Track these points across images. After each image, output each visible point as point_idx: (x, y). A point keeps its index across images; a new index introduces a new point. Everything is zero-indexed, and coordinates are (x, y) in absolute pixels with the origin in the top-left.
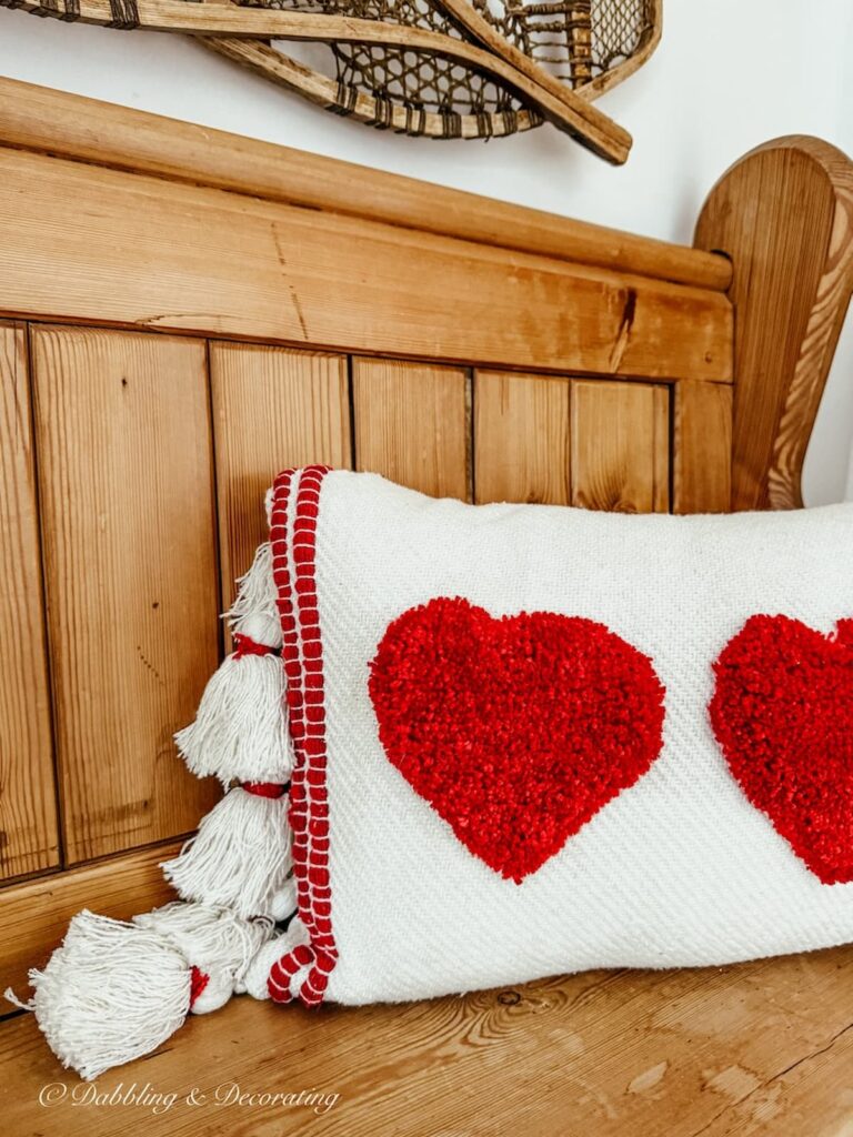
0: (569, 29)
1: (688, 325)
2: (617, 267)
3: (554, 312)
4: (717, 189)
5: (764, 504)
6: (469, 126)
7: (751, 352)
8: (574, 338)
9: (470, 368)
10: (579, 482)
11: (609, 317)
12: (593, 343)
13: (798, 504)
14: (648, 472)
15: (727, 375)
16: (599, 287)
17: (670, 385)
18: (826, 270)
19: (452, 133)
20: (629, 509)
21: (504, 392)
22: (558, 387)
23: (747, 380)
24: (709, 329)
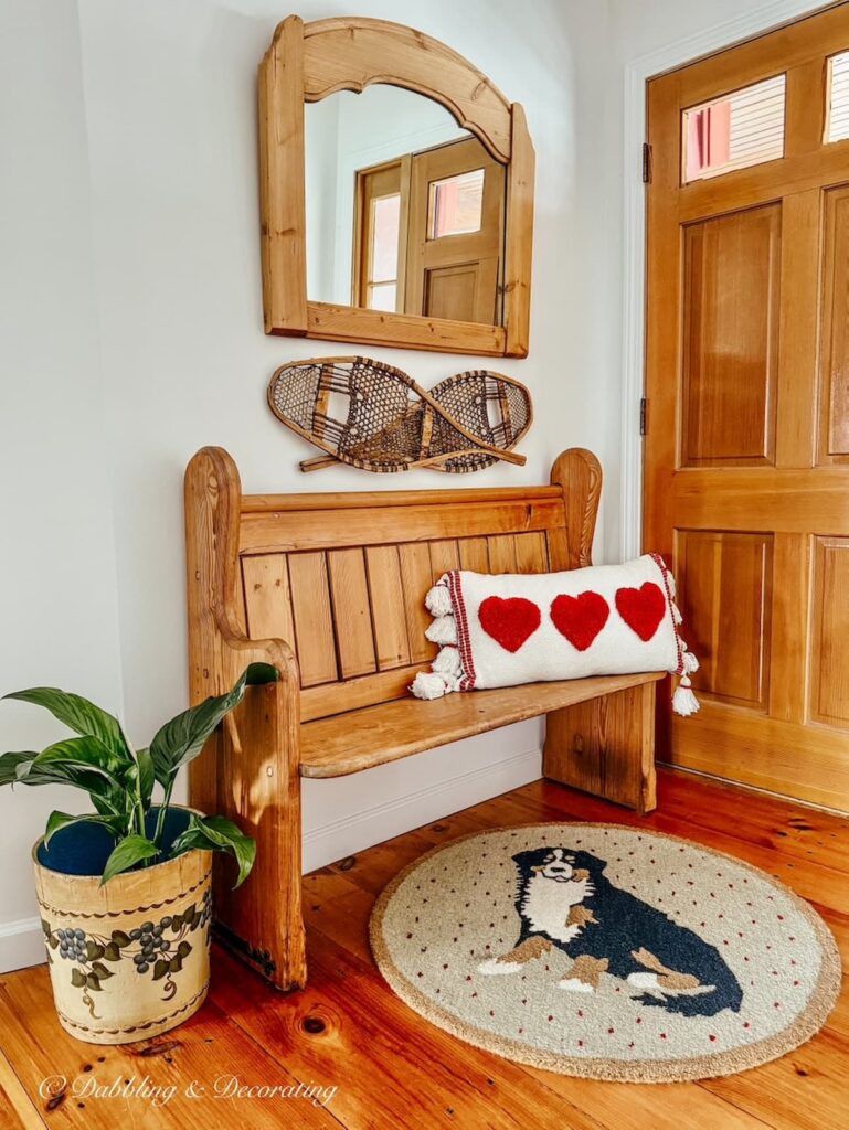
0: (505, 429)
1: (549, 512)
2: (525, 498)
3: (508, 516)
4: (555, 464)
5: (580, 567)
6: (479, 467)
7: (571, 519)
8: (514, 522)
9: (486, 536)
10: (519, 565)
11: (524, 514)
12: (519, 523)
13: (590, 564)
14: (540, 559)
15: (564, 525)
16: (519, 507)
17: (545, 531)
18: (591, 491)
19: (475, 470)
20: (535, 572)
21: (496, 541)
22: (510, 537)
23: (570, 527)
24: (556, 511)
